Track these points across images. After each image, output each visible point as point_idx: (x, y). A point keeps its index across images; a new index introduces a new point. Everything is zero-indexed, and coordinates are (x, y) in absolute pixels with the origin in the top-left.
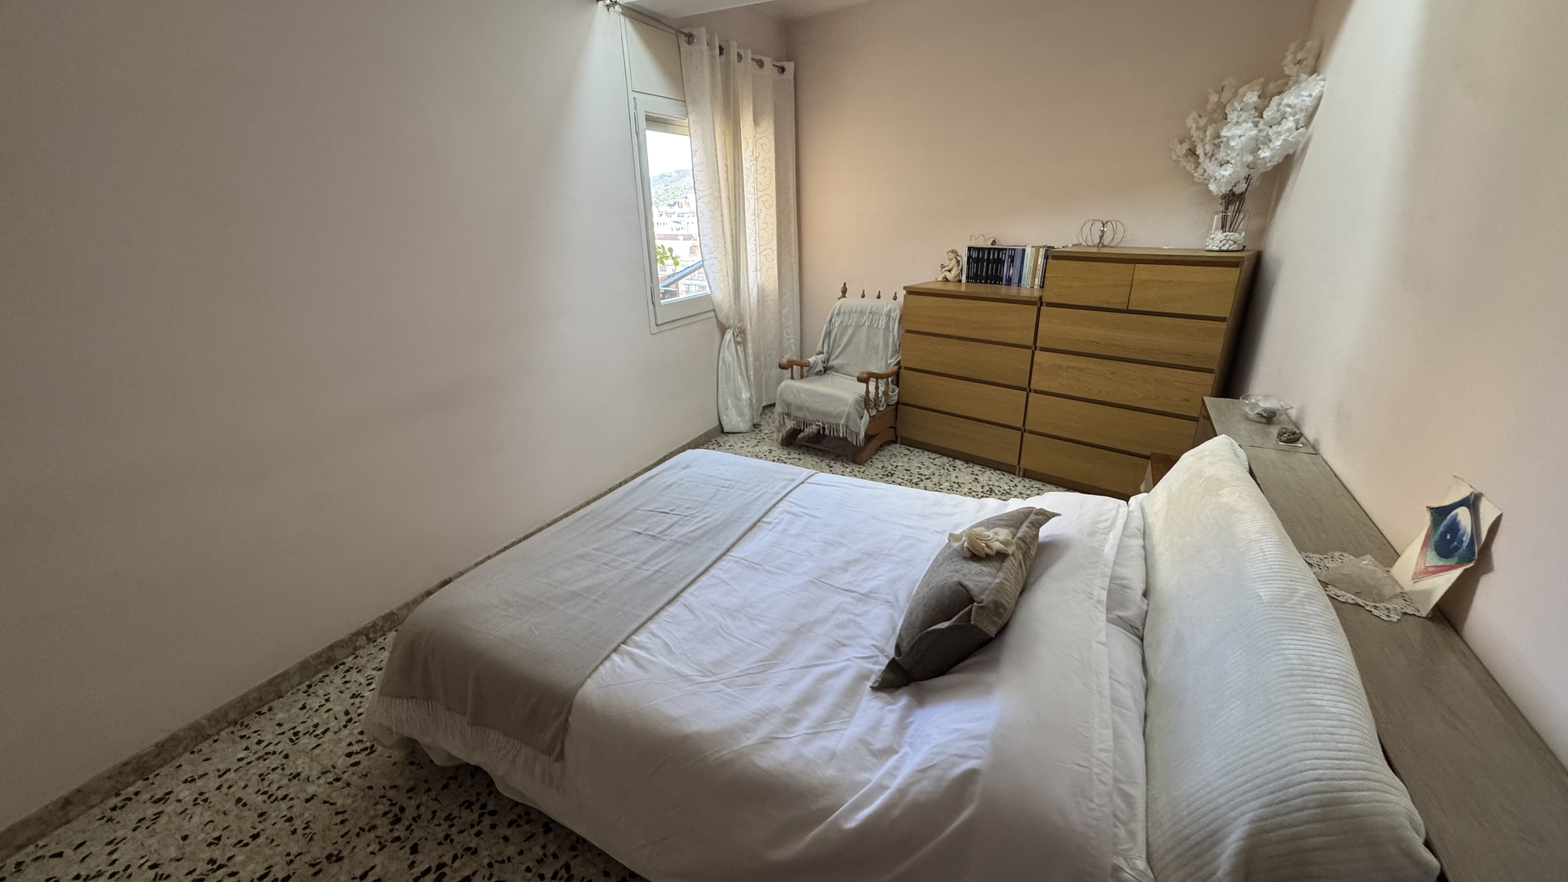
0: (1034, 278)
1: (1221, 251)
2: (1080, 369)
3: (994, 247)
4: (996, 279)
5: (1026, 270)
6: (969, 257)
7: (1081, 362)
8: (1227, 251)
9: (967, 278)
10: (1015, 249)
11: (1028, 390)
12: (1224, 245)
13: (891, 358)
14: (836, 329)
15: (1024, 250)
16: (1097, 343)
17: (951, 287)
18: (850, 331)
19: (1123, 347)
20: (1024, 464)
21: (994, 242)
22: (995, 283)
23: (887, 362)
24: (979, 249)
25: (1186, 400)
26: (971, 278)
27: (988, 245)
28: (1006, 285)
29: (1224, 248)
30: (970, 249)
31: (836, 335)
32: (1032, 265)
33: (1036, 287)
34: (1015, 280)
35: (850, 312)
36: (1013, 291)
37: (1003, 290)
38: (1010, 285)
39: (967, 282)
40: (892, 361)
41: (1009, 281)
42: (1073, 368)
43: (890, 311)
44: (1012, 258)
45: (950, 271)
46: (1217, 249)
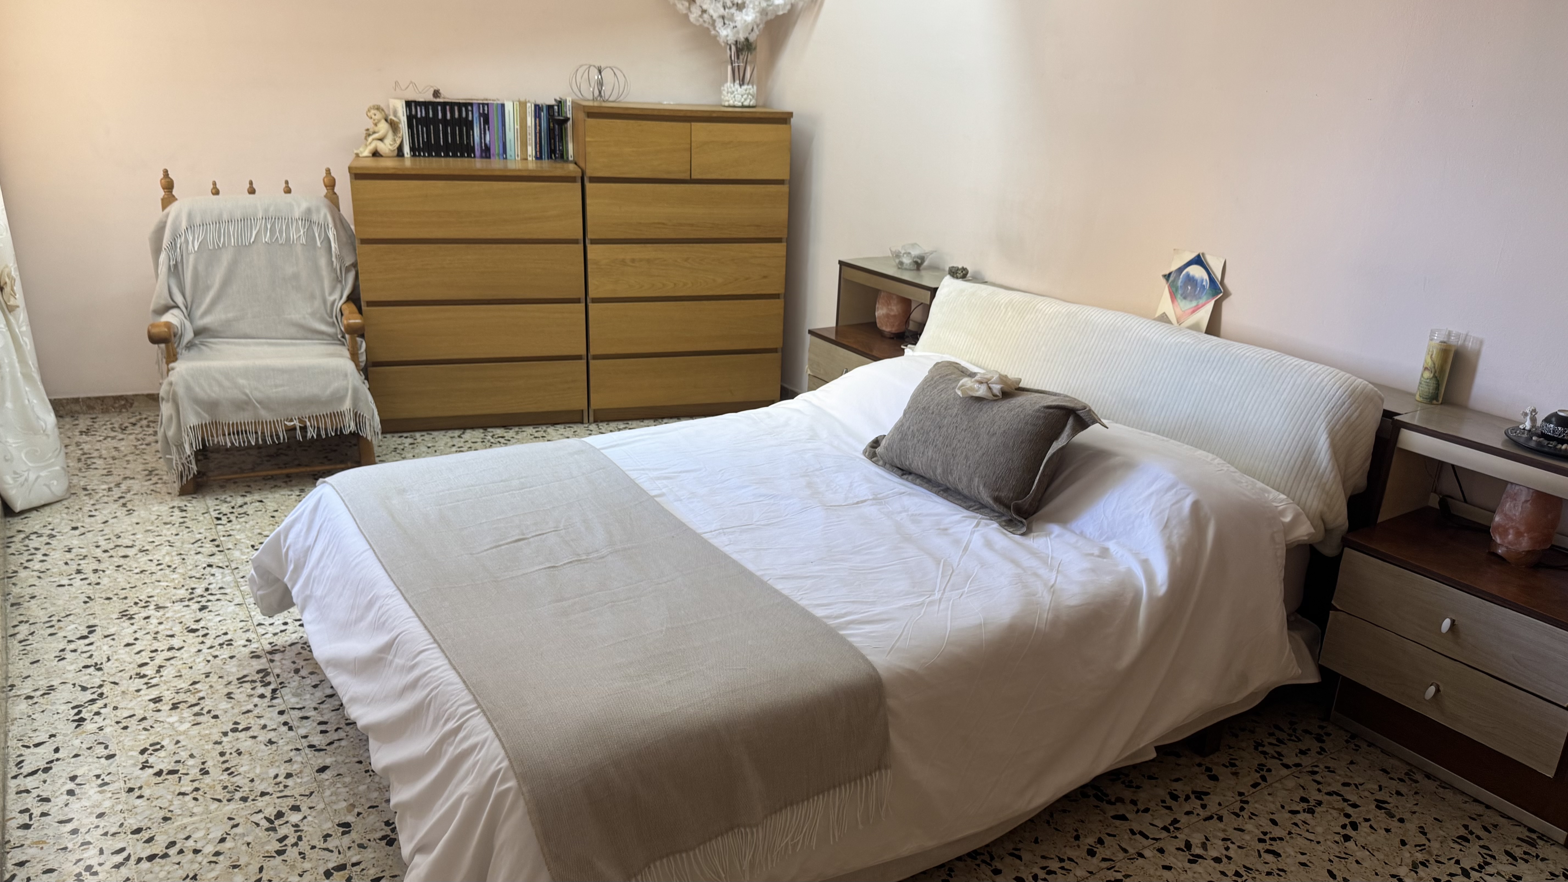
0: (524, 145)
1: (743, 106)
2: (649, 261)
3: (438, 100)
4: (466, 150)
5: (510, 135)
6: (410, 118)
7: (649, 252)
8: (749, 107)
9: (412, 149)
10: (488, 104)
11: (586, 300)
12: (745, 99)
13: (331, 294)
14: (192, 258)
15: (503, 106)
16: (663, 224)
17: (389, 164)
18: (226, 258)
19: (692, 225)
20: (597, 402)
21: (436, 93)
22: (462, 156)
23: (325, 301)
24: (417, 104)
25: (765, 277)
26: (419, 150)
27: (429, 97)
28: (482, 157)
29: (746, 103)
30: (408, 104)
31: (195, 269)
32: (518, 127)
33: (530, 159)
34: (496, 149)
35: (219, 222)
36: (495, 164)
37: (478, 164)
38: (490, 157)
39: (414, 155)
40: (336, 296)
41: (486, 152)
42: (641, 260)
43: (309, 211)
44: (486, 119)
45: (381, 140)
46: (740, 104)
